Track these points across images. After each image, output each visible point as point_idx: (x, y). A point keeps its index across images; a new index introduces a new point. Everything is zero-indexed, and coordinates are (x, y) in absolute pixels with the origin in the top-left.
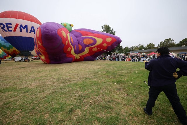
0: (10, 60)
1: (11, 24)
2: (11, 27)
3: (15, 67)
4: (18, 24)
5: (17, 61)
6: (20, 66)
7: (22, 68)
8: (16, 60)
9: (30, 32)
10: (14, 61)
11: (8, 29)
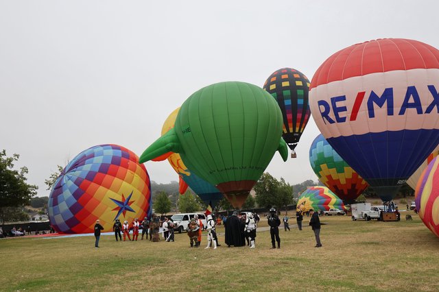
0: (339, 214)
1: (343, 98)
2: (344, 109)
3: (354, 240)
4: (364, 93)
5: (359, 220)
6: (367, 237)
7: (372, 243)
8: (356, 216)
9: (402, 112)
10: (350, 218)
11: (337, 115)
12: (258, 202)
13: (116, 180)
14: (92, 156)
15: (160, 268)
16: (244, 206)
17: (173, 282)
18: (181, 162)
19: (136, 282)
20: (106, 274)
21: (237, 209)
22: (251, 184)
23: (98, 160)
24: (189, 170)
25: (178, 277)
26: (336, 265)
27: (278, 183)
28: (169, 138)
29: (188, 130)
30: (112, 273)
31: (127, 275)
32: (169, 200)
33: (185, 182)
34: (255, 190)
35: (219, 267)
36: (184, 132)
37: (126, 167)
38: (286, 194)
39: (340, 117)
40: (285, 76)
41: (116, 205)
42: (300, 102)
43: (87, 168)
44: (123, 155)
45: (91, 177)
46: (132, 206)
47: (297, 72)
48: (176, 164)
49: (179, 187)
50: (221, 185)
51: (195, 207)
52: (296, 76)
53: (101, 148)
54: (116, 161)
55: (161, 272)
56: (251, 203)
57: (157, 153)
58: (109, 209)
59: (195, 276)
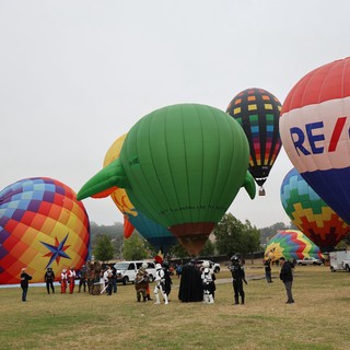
0: (315, 264)
1: (320, 125)
2: (321, 138)
3: (332, 296)
4: (344, 119)
5: (339, 271)
8: (335, 267)
10: (328, 269)
11: (312, 145)
12: (218, 249)
13: (49, 220)
14: (20, 191)
15: (100, 327)
16: (201, 253)
17: (115, 343)
18: (127, 199)
19: (71, 343)
20: (35, 334)
21: (194, 256)
22: (209, 226)
23: (27, 196)
24: (136, 209)
25: (121, 337)
26: (311, 325)
27: (243, 226)
28: (113, 170)
29: (136, 161)
30: (42, 332)
31: (61, 334)
32: (112, 245)
33: (131, 223)
34: (215, 234)
35: (170, 326)
36: (131, 164)
37: (61, 204)
38: (252, 239)
39: (317, 146)
40: (253, 98)
41: (48, 251)
42: (270, 128)
43: (14, 205)
44: (58, 191)
45: (19, 216)
46: (67, 252)
47: (267, 94)
48: (120, 202)
49: (123, 229)
50: (174, 228)
51: (143, 254)
52: (265, 98)
53: (31, 182)
54: (48, 198)
55: (101, 331)
56: (210, 250)
57: (98, 189)
58: (40, 255)
59: (142, 337)
